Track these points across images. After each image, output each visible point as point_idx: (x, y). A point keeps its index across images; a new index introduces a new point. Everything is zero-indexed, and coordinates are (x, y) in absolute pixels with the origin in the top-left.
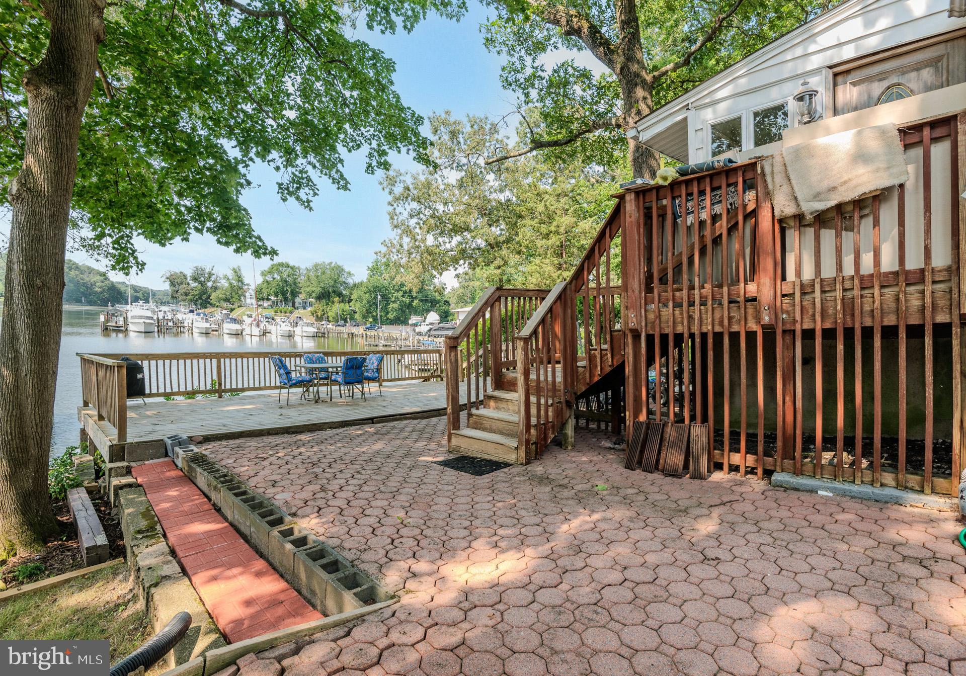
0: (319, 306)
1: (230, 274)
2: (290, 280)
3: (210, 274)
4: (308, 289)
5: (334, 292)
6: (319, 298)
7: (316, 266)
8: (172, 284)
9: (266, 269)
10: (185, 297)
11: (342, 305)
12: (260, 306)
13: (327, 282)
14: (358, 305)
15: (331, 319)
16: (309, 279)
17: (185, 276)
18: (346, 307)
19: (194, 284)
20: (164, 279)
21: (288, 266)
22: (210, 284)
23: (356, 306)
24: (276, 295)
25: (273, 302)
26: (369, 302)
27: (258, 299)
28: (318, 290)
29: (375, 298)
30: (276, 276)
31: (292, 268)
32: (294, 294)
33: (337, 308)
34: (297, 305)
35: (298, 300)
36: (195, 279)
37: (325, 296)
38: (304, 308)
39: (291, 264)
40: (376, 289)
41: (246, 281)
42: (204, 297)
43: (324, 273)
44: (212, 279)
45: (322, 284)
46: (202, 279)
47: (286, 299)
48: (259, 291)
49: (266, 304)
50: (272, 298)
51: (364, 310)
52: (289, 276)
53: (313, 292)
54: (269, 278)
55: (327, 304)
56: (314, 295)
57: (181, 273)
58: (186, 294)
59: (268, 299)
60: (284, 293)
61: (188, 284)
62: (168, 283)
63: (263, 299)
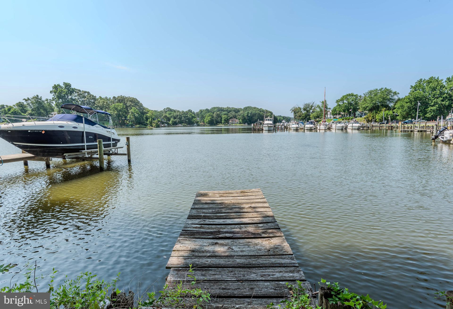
0: (370, 115)
1: (320, 104)
2: (353, 103)
3: (312, 106)
4: (364, 106)
5: (382, 105)
6: (371, 110)
7: (371, 92)
8: (295, 113)
9: (340, 99)
10: (299, 118)
11: (387, 112)
12: (335, 117)
13: (377, 101)
14: (400, 111)
15: (377, 120)
16: (365, 100)
17: (300, 109)
18: (391, 112)
19: (304, 112)
20: (291, 111)
21: (352, 95)
22: (311, 111)
23: (398, 112)
24: (344, 111)
25: (342, 115)
26: (409, 107)
27: (333, 114)
28: (370, 105)
29: (416, 104)
30: (345, 101)
31: (355, 96)
32: (355, 110)
33: (383, 113)
34: (357, 115)
35: (357, 113)
36: (305, 110)
37: (375, 109)
38: (361, 116)
39: (355, 94)
40: (416, 99)
41: (328, 107)
42: (308, 117)
43: (376, 95)
44: (313, 108)
45: (374, 102)
46: (308, 109)
47: (350, 113)
48: (335, 110)
49: (338, 117)
50: (342, 113)
51: (405, 113)
52: (353, 101)
53: (367, 107)
54: (341, 103)
55: (376, 113)
56: (368, 108)
57: (299, 107)
58: (300, 116)
59: (339, 114)
60: (348, 110)
61: (301, 112)
62: (293, 113)
63: (336, 114)
